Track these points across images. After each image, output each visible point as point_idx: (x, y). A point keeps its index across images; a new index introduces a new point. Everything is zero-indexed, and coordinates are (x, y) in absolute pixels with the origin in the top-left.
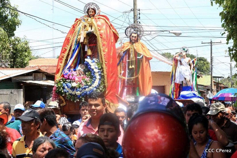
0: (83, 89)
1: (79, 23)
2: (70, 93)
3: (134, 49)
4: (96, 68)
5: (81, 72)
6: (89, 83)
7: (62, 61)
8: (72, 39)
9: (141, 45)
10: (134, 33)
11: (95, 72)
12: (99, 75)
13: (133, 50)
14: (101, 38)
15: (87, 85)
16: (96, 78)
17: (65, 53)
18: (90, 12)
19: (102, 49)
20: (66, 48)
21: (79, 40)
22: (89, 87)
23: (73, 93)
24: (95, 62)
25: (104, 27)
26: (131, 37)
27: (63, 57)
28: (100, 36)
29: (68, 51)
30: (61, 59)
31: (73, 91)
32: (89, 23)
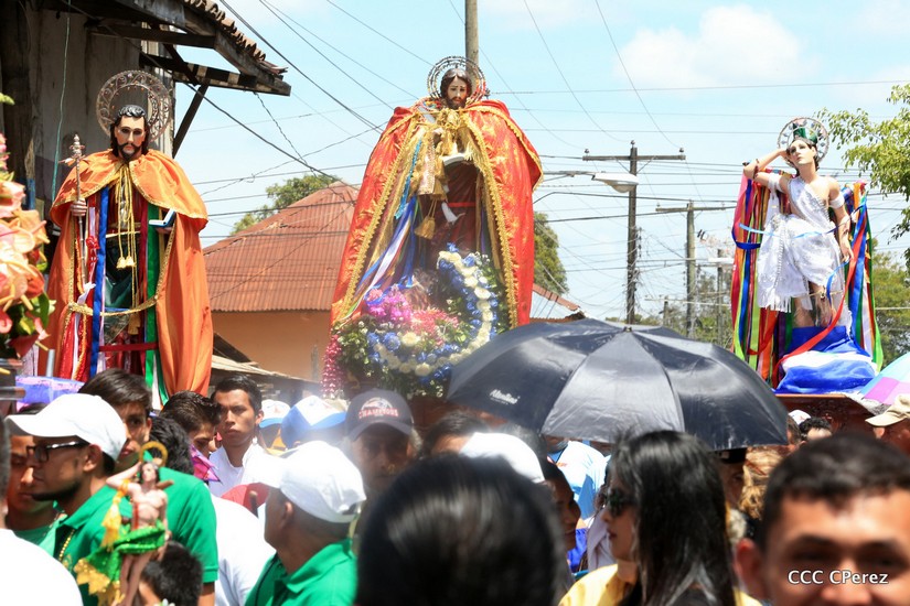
0: (439, 355)
1: (412, 124)
2: (394, 367)
3: (133, 186)
4: (480, 285)
5: (420, 297)
6: (459, 334)
7: (355, 256)
8: (389, 182)
9: (162, 166)
10: (133, 115)
11: (478, 299)
12: (493, 309)
13: (128, 192)
14: (498, 181)
15: (455, 342)
16: (481, 320)
17: (366, 228)
18: (454, 90)
19: (501, 219)
20: (369, 211)
21: (418, 186)
22: (461, 347)
23: (405, 367)
24: (476, 264)
25: (507, 144)
26: (118, 131)
27: (359, 242)
28: (492, 174)
29: (375, 221)
30: (352, 248)
31: (403, 362)
32: (451, 130)
